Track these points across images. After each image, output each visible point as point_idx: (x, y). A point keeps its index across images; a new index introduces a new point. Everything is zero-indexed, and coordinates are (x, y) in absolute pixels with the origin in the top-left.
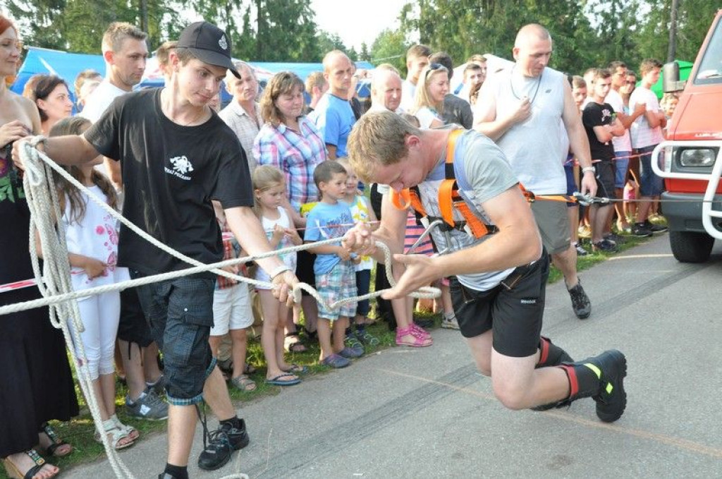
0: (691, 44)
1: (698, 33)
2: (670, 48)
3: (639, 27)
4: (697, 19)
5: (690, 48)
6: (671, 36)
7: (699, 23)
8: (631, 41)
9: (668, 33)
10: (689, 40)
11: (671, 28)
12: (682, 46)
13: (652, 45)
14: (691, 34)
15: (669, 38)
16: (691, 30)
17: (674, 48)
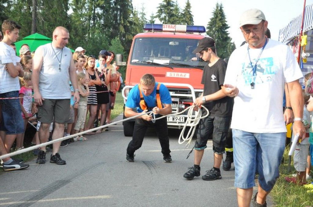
0: (47, 25)
1: (51, 18)
2: (33, 25)
3: (9, 6)
4: (50, 8)
5: (47, 28)
6: (33, 16)
7: (51, 11)
8: (4, 14)
9: (31, 14)
10: (45, 22)
11: (33, 11)
12: (41, 25)
13: (20, 20)
14: (46, 18)
15: (32, 17)
16: (47, 15)
17: (35, 25)
